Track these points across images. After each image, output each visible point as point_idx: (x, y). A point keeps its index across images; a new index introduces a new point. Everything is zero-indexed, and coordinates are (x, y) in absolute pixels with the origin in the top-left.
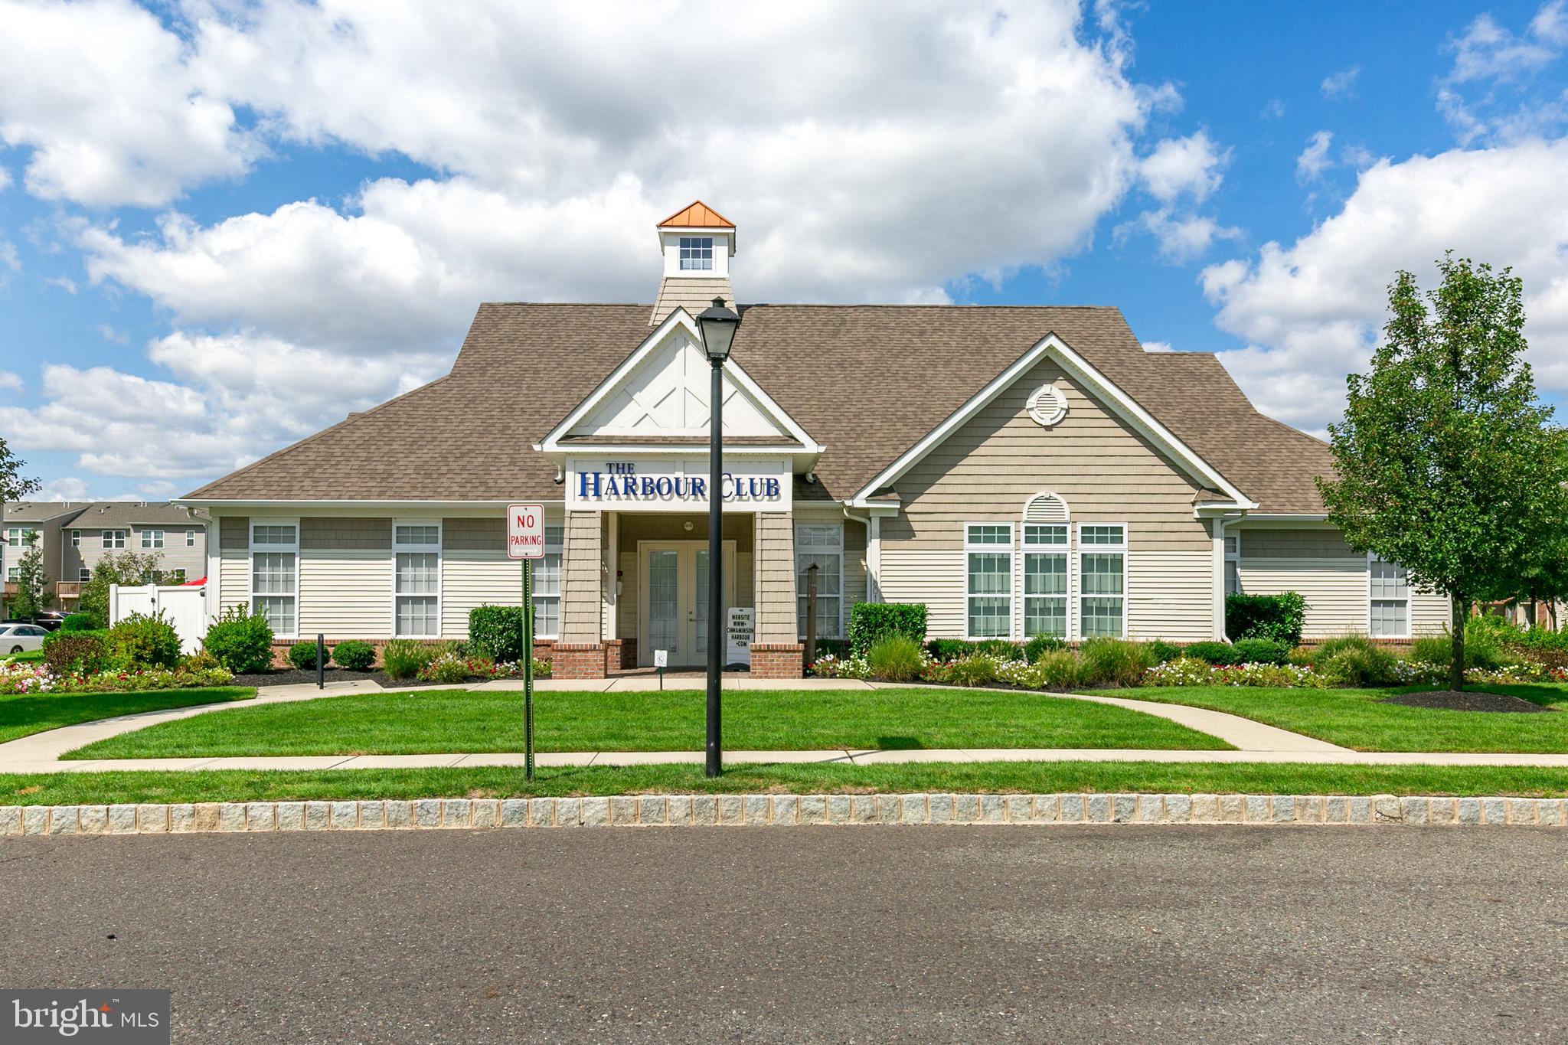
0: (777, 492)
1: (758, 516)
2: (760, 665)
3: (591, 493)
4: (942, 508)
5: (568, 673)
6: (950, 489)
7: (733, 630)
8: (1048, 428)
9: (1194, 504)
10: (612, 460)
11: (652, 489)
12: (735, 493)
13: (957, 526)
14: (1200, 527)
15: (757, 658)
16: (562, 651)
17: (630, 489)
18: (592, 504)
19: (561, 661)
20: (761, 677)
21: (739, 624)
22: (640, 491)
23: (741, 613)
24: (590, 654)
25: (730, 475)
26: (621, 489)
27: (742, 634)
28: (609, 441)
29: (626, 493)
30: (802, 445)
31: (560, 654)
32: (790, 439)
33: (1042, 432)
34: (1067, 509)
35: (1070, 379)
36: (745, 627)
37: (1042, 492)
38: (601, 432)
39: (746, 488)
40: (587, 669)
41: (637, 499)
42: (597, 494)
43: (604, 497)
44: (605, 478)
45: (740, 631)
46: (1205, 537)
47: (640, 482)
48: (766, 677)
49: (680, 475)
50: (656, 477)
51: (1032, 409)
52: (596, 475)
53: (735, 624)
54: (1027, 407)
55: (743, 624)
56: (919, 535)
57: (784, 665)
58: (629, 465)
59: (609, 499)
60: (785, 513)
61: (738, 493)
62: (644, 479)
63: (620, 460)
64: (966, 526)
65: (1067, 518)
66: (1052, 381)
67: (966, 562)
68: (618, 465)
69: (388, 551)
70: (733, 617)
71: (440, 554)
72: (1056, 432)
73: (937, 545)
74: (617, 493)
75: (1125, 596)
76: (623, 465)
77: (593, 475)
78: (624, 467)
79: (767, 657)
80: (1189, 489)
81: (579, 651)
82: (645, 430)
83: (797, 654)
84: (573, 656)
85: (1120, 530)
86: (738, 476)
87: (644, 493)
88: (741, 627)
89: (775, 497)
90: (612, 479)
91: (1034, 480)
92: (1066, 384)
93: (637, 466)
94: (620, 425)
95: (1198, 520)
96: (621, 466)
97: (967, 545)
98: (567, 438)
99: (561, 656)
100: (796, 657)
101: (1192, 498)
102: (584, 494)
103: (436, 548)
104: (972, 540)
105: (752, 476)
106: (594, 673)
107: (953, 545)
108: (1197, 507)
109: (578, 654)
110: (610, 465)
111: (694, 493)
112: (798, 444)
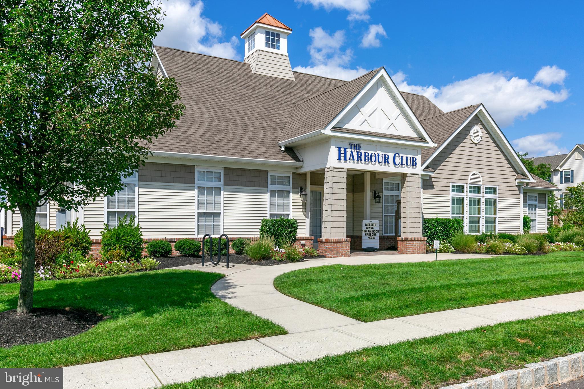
0: (416, 165)
1: (408, 175)
2: (411, 247)
3: (343, 158)
4: (443, 176)
5: (334, 254)
6: (446, 168)
7: (365, 231)
8: (476, 144)
9: (515, 179)
10: (351, 142)
11: (368, 159)
12: (400, 163)
13: (447, 184)
14: (517, 189)
15: (410, 244)
16: (331, 242)
17: (359, 158)
18: (342, 164)
19: (331, 248)
20: (411, 254)
21: (369, 228)
22: (363, 159)
23: (371, 223)
24: (344, 244)
25: (399, 154)
26: (356, 158)
27: (372, 233)
28: (352, 132)
29: (358, 160)
30: (428, 143)
31: (330, 244)
32: (422, 139)
33: (474, 146)
34: (481, 179)
35: (483, 125)
36: (373, 229)
37: (475, 171)
38: (347, 126)
39: (404, 161)
40: (342, 252)
41: (362, 163)
42: (345, 159)
43: (348, 161)
44: (349, 151)
45: (370, 231)
46: (518, 193)
47: (363, 154)
48: (413, 253)
49: (379, 152)
50: (370, 153)
51: (472, 135)
52: (345, 149)
53: (367, 228)
54: (470, 134)
55: (372, 228)
56: (436, 188)
57: (419, 247)
58: (359, 145)
59: (350, 162)
60: (418, 175)
61: (402, 164)
62: (365, 153)
63: (355, 142)
64: (451, 184)
65: (482, 183)
66: (477, 124)
67: (451, 201)
68: (354, 144)
69: (193, 185)
70: (366, 225)
71: (222, 188)
72: (478, 146)
73: (442, 192)
74: (354, 160)
75: (497, 216)
76: (357, 145)
77: (344, 149)
78: (356, 146)
79: (413, 244)
80: (514, 173)
81: (339, 242)
82: (365, 128)
83: (424, 242)
84: (336, 245)
85: (495, 189)
86: (402, 155)
87: (365, 161)
88: (371, 230)
89: (414, 167)
90: (352, 152)
91: (472, 166)
92: (481, 126)
93: (362, 147)
94: (354, 124)
95: (517, 186)
96: (355, 146)
97: (451, 193)
98: (334, 128)
99: (331, 245)
100: (424, 243)
101: (516, 177)
102: (339, 159)
103: (221, 184)
104: (453, 191)
105: (407, 156)
106: (345, 254)
107: (445, 193)
108: (517, 181)
109: (338, 244)
110: (351, 144)
111: (385, 163)
112: (426, 142)
